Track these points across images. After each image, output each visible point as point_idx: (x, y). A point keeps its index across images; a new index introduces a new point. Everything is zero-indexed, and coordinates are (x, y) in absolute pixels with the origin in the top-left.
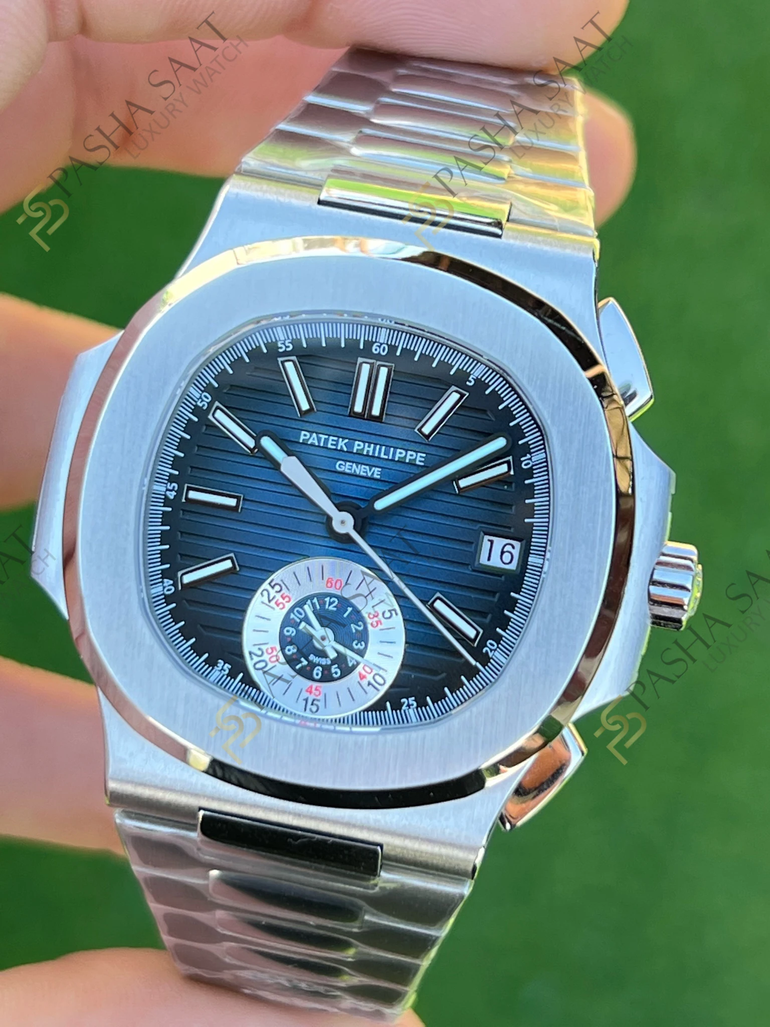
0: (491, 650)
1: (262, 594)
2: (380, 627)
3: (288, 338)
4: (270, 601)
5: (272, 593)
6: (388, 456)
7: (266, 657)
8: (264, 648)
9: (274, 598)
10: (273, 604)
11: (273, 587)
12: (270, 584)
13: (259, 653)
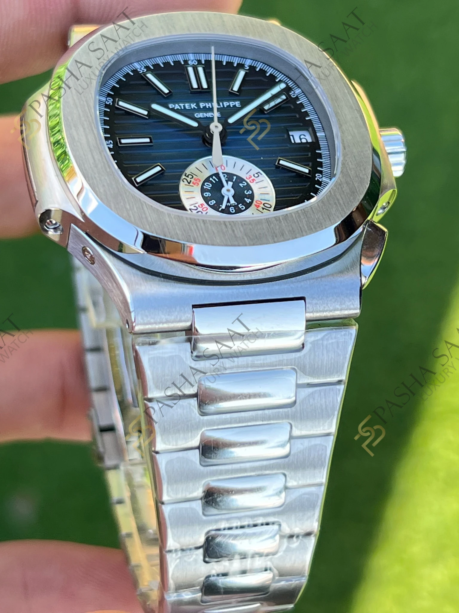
0: (320, 178)
1: (183, 181)
2: (255, 182)
3: (142, 67)
4: (189, 183)
5: (189, 179)
6: (220, 106)
7: (200, 209)
8: (197, 205)
9: (191, 181)
10: (191, 184)
11: (188, 177)
12: (185, 175)
13: (195, 208)
